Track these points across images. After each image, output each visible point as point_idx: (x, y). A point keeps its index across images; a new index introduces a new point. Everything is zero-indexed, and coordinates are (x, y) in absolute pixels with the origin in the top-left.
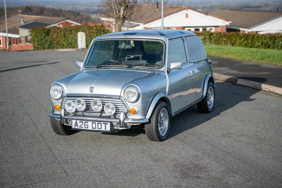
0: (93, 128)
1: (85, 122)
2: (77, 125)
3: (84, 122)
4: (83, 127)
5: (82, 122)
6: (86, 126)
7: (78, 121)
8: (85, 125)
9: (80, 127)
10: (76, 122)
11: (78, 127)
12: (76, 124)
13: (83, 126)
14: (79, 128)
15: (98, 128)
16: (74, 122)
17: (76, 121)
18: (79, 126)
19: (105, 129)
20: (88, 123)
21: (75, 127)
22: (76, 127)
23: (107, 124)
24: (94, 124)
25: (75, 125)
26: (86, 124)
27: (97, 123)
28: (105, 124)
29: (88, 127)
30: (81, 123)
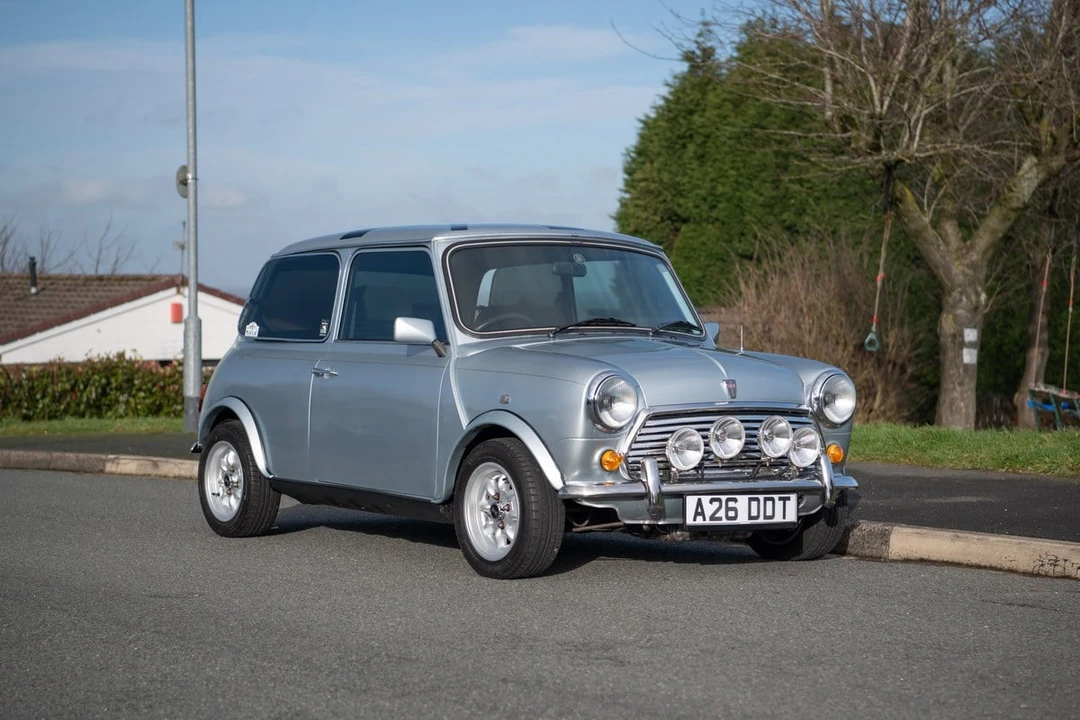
0: (750, 518)
1: (728, 500)
2: (702, 514)
3: (724, 498)
4: (720, 519)
5: (720, 500)
6: (731, 514)
7: (706, 499)
8: (728, 509)
9: (712, 518)
10: (699, 503)
11: (704, 519)
12: (699, 512)
13: (722, 513)
14: (708, 522)
15: (766, 517)
16: (691, 502)
17: (699, 500)
18: (708, 514)
19: (784, 517)
20: (735, 500)
21: (695, 520)
22: (700, 521)
23: (789, 499)
24: (754, 504)
25: (697, 514)
26: (731, 504)
27: (761, 497)
28: (784, 500)
29: (735, 518)
30: (716, 505)
